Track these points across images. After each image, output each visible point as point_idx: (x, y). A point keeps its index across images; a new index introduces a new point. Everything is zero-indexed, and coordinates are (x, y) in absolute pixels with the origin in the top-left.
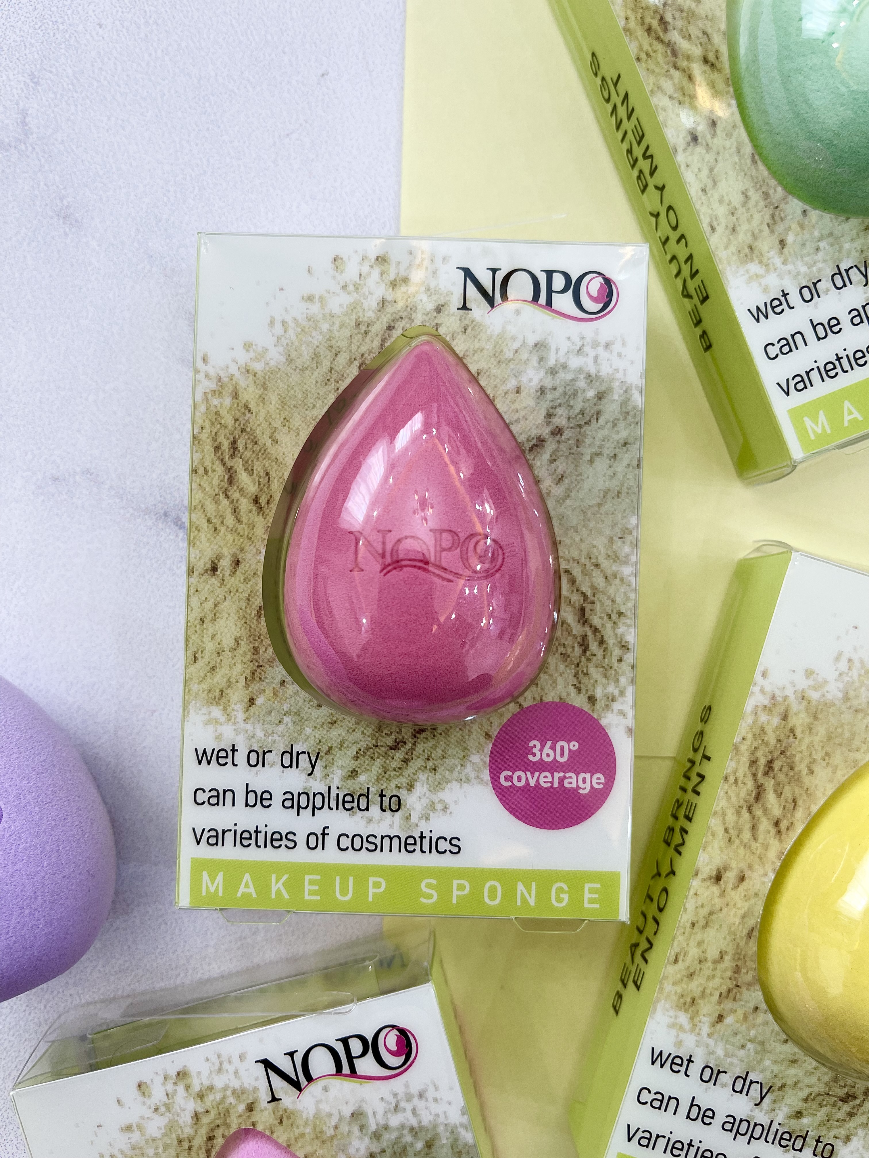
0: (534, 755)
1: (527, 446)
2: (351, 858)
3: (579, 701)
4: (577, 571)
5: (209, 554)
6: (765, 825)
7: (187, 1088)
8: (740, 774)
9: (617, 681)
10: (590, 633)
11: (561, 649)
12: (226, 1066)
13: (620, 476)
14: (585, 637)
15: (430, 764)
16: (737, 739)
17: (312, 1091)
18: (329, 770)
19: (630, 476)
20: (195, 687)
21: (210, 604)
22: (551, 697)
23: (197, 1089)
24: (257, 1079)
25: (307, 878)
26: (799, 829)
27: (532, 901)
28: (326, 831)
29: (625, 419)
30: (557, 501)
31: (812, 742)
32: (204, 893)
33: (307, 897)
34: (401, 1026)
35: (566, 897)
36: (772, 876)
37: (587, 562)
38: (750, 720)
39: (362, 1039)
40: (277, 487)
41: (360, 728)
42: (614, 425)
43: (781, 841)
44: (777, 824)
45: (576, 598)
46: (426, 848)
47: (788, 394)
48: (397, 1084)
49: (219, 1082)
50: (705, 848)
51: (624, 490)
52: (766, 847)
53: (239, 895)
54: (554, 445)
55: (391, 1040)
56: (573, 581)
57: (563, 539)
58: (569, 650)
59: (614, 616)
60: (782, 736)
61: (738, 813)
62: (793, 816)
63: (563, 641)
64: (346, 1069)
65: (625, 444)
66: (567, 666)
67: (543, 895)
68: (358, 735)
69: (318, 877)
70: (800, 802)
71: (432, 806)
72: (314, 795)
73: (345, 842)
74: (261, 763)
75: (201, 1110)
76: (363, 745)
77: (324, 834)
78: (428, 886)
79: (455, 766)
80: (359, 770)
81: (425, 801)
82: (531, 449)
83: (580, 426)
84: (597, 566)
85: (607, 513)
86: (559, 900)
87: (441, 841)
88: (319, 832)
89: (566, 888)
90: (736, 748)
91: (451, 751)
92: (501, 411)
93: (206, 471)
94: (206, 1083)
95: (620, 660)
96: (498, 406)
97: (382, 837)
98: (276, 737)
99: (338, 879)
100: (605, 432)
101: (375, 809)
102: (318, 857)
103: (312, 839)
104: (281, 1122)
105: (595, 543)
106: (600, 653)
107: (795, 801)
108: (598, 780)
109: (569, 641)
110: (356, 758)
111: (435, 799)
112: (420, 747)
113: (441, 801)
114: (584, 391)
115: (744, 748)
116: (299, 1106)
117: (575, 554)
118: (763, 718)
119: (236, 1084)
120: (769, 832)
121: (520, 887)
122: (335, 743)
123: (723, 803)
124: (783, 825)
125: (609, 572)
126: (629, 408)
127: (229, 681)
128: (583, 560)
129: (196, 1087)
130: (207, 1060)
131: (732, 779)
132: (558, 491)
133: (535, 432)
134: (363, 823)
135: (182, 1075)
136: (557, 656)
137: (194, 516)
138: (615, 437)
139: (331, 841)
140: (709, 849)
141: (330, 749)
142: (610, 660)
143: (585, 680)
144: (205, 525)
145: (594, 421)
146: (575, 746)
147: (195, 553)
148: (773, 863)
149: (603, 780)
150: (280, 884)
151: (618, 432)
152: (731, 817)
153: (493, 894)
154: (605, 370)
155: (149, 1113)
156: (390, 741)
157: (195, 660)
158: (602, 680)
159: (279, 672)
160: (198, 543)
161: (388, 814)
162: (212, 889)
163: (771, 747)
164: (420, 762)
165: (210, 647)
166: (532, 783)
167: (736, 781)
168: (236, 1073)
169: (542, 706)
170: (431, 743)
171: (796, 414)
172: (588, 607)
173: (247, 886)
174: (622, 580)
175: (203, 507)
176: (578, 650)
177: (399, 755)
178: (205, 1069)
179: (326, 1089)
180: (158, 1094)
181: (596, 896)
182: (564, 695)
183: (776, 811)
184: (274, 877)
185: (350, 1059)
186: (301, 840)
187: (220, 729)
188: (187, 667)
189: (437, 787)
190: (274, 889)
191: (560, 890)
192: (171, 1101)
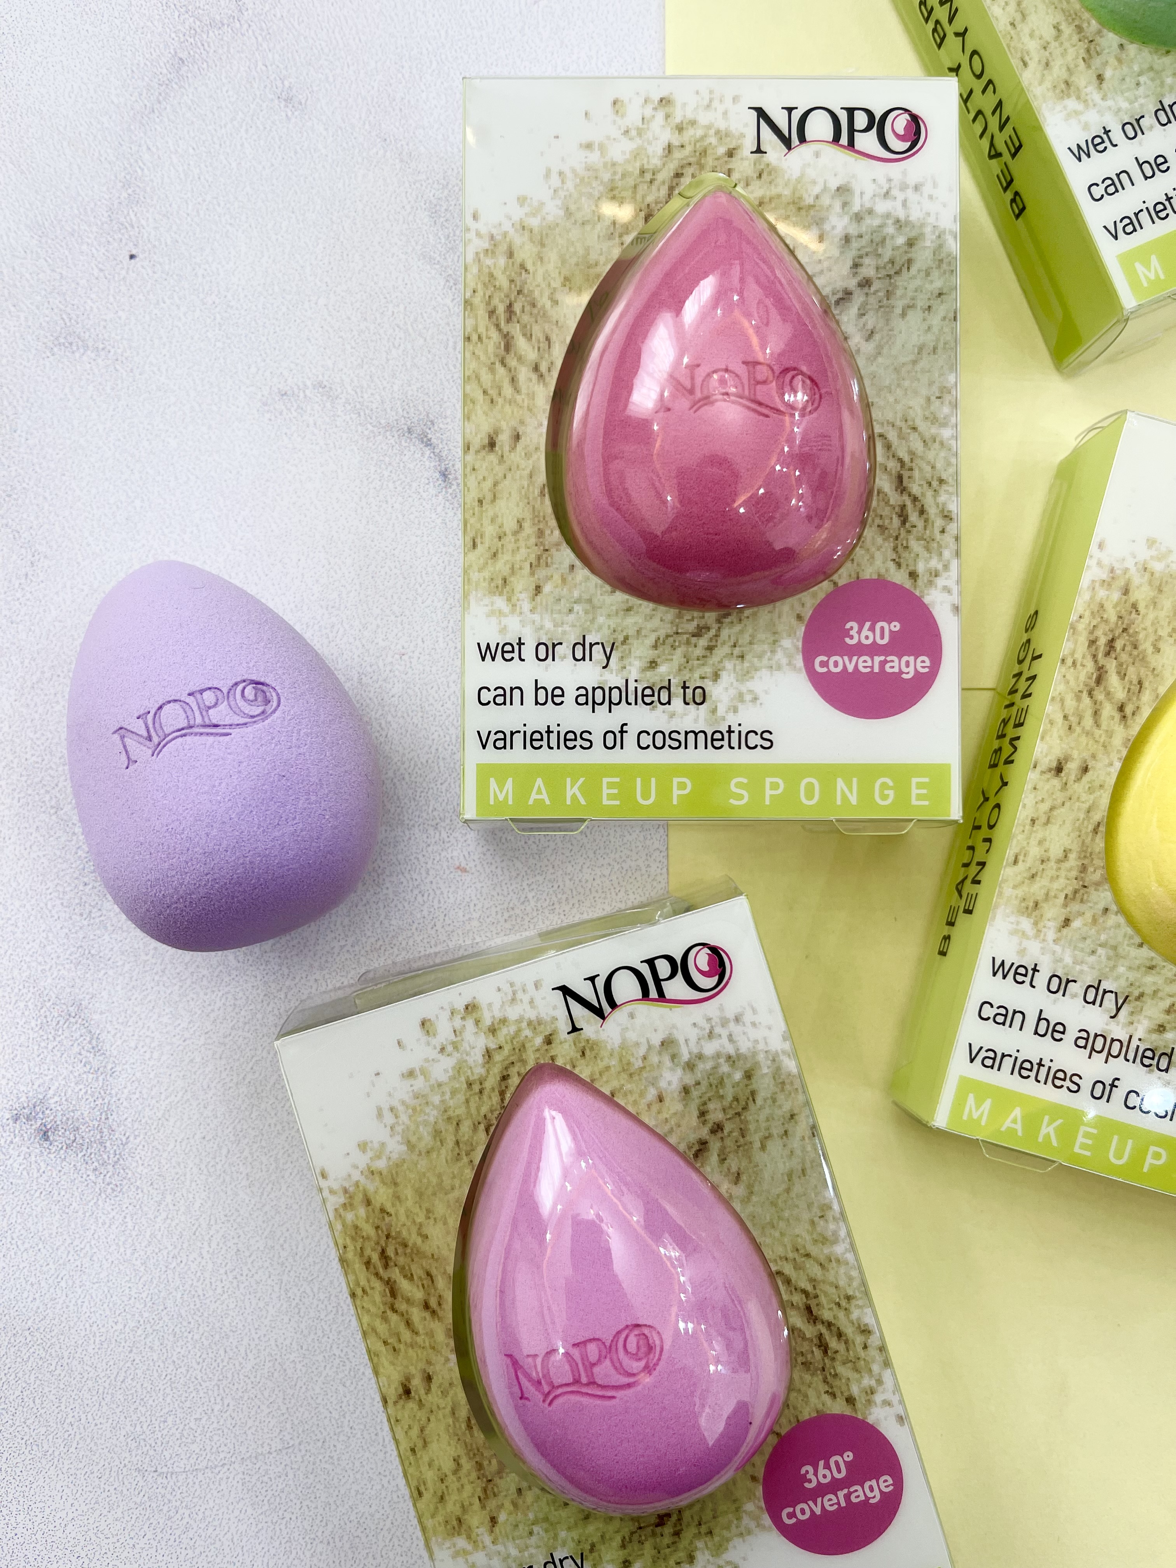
0: (852, 637)
1: (833, 299)
2: (652, 757)
3: (899, 577)
4: (892, 436)
5: (486, 428)
6: (1108, 711)
7: (477, 1022)
8: (1078, 656)
9: (941, 554)
10: (909, 503)
11: (878, 521)
12: (520, 995)
13: (935, 330)
14: (903, 507)
15: (737, 651)
16: (1073, 617)
17: (617, 1018)
18: (626, 662)
19: (946, 330)
20: (475, 576)
21: (489, 484)
22: (868, 573)
23: (488, 1022)
24: (555, 1008)
25: (605, 780)
26: (1146, 712)
27: (853, 800)
28: (625, 728)
29: (939, 267)
30: (868, 359)
31: (1156, 618)
32: (492, 803)
33: (605, 802)
34: (712, 944)
35: (891, 793)
36: (1118, 765)
37: (903, 425)
38: (1087, 596)
39: (669, 959)
40: (558, 354)
41: (659, 615)
42: (928, 274)
43: (1126, 726)
44: (1121, 708)
45: (892, 465)
46: (735, 743)
47: (1116, 238)
48: (710, 1008)
49: (513, 1013)
50: (1042, 738)
51: (941, 345)
52: (1110, 734)
53: (531, 802)
54: (862, 299)
55: (702, 959)
56: (888, 447)
57: (875, 400)
58: (887, 522)
59: (935, 484)
60: (1123, 613)
61: (1078, 699)
62: (1138, 699)
63: (879, 512)
64: (653, 993)
65: (940, 294)
66: (884, 540)
67: (866, 793)
68: (656, 622)
69: (617, 780)
70: (1146, 684)
71: (741, 697)
72: (611, 689)
73: (646, 740)
74: (550, 657)
75: (492, 1046)
76: (662, 633)
77: (622, 732)
78: (738, 785)
79: (764, 652)
80: (659, 660)
81: (732, 692)
82: (837, 303)
83: (889, 276)
84: (914, 429)
85: (923, 371)
86: (884, 797)
87: (751, 735)
88: (617, 730)
89: (891, 784)
90: (1073, 628)
91: (761, 636)
92: (802, 262)
93: (480, 338)
94: (498, 1015)
95: (943, 531)
96: (800, 257)
97: (687, 733)
98: (567, 628)
99: (639, 780)
100: (918, 282)
101: (677, 702)
102: (616, 757)
103: (610, 737)
104: (583, 1054)
105: (911, 403)
106: (920, 524)
107: (1140, 683)
108: (922, 663)
109: (886, 511)
110: (655, 647)
111: (744, 689)
112: (725, 633)
113: (751, 691)
114: (893, 237)
115: (1081, 627)
116: (603, 1036)
117: (890, 416)
118: (1102, 593)
119: (531, 1015)
120: (1113, 718)
121: (840, 784)
122: (631, 632)
123: (1061, 687)
124: (1129, 710)
125: (927, 436)
126: (943, 255)
127: (512, 568)
128: (898, 423)
129: (487, 1022)
130: (499, 990)
131: (1069, 662)
132: (868, 348)
133: (840, 284)
134: (665, 717)
135: (471, 1008)
136: (875, 528)
137: (468, 388)
138: (929, 287)
139: (630, 739)
140: (1048, 738)
141: (626, 638)
142: (932, 532)
143: (905, 554)
144: (480, 397)
145: (905, 270)
146: (896, 626)
147: (470, 427)
148: (1119, 751)
149: (928, 663)
150: (575, 790)
151: (932, 282)
152: (1070, 703)
153: (810, 795)
154: (915, 215)
155: (434, 1054)
156: (692, 627)
157: (474, 546)
158: (924, 554)
159: (567, 555)
160: (473, 417)
161: (692, 706)
162: (501, 797)
163: (1112, 626)
164: (726, 649)
165: (490, 530)
166: (850, 668)
167: (1074, 663)
168: (531, 1002)
169: (858, 584)
170: (737, 628)
171: (1127, 259)
172: (905, 474)
173: (539, 792)
174: (942, 444)
175: (478, 378)
176: (896, 521)
177: (703, 642)
178: (496, 999)
179: (632, 1016)
180: (444, 1030)
181: (924, 791)
182: (883, 571)
183: (1120, 695)
184: (568, 780)
185: (658, 981)
186: (597, 739)
187: (504, 621)
188: (465, 554)
189: (745, 676)
190: (569, 794)
191: (884, 786)
192: (459, 1038)
